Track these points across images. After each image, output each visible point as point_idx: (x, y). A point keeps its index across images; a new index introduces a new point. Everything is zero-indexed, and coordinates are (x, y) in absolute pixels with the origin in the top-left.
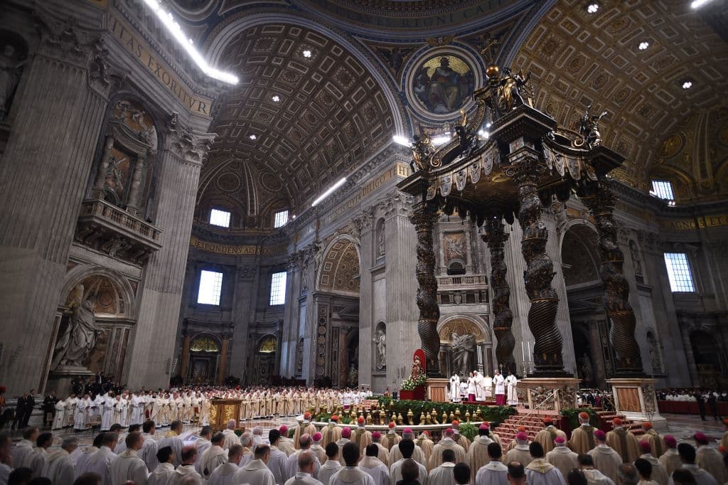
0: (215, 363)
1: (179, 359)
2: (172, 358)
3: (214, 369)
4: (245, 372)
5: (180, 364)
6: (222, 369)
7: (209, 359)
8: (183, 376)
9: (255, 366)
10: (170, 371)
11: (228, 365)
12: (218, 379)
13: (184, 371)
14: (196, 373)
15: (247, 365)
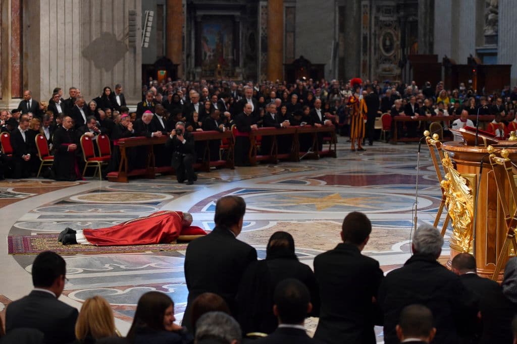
0: (254, 24)
1: (159, 15)
2: (139, 10)
3: (252, 40)
4: (337, 46)
5: (164, 25)
6: (274, 40)
7: (237, 14)
8: (175, 60)
9: (364, 31)
10: (139, 44)
11: (291, 29)
12: (266, 65)
13: (176, 46)
14: (208, 51)
15: (342, 28)
